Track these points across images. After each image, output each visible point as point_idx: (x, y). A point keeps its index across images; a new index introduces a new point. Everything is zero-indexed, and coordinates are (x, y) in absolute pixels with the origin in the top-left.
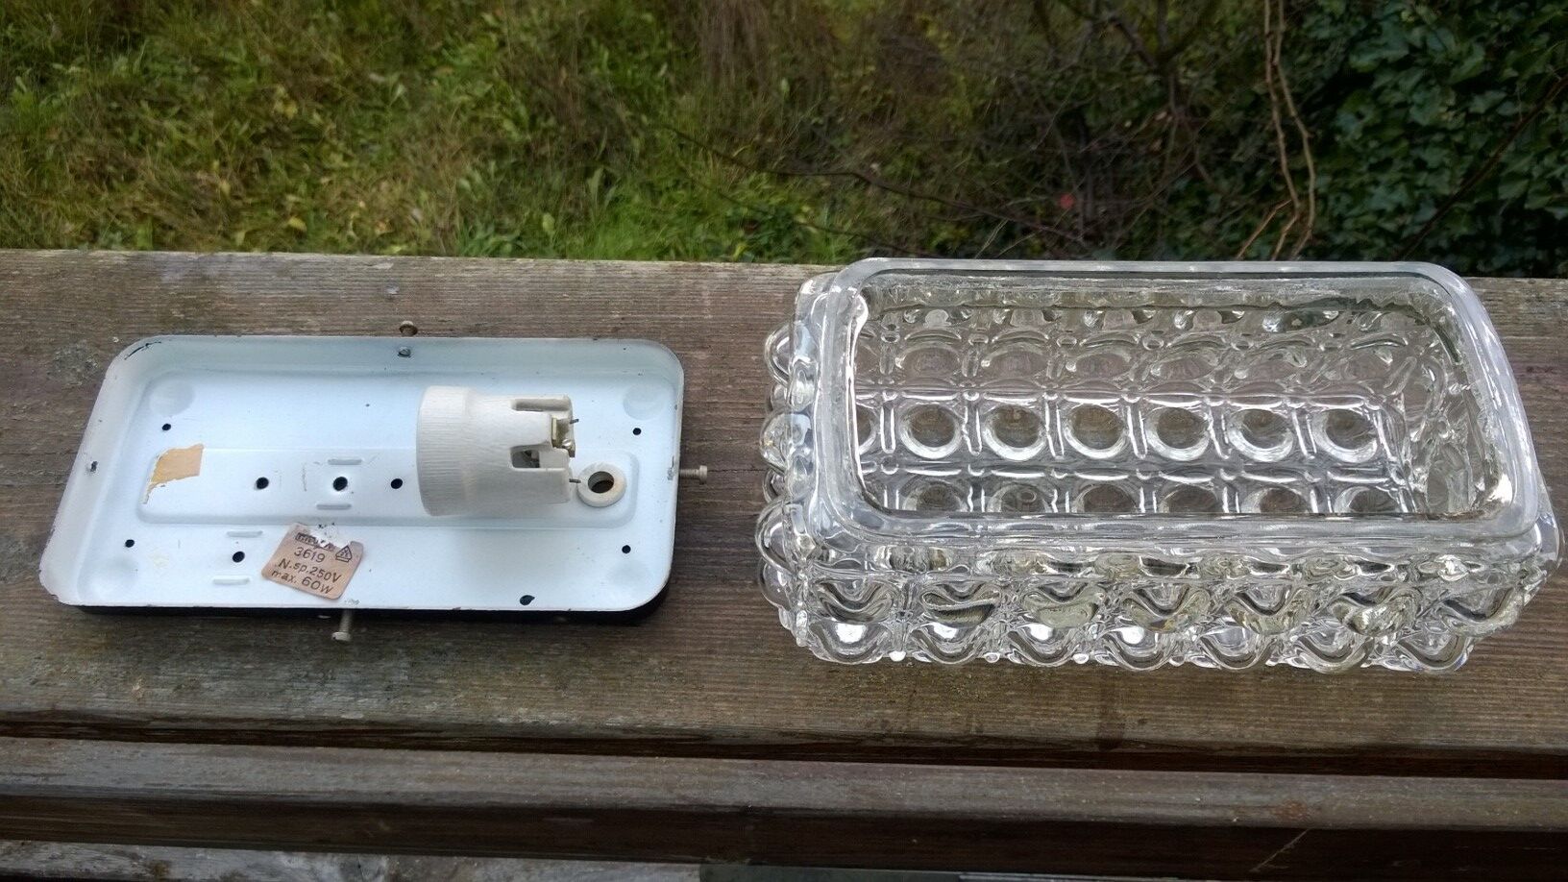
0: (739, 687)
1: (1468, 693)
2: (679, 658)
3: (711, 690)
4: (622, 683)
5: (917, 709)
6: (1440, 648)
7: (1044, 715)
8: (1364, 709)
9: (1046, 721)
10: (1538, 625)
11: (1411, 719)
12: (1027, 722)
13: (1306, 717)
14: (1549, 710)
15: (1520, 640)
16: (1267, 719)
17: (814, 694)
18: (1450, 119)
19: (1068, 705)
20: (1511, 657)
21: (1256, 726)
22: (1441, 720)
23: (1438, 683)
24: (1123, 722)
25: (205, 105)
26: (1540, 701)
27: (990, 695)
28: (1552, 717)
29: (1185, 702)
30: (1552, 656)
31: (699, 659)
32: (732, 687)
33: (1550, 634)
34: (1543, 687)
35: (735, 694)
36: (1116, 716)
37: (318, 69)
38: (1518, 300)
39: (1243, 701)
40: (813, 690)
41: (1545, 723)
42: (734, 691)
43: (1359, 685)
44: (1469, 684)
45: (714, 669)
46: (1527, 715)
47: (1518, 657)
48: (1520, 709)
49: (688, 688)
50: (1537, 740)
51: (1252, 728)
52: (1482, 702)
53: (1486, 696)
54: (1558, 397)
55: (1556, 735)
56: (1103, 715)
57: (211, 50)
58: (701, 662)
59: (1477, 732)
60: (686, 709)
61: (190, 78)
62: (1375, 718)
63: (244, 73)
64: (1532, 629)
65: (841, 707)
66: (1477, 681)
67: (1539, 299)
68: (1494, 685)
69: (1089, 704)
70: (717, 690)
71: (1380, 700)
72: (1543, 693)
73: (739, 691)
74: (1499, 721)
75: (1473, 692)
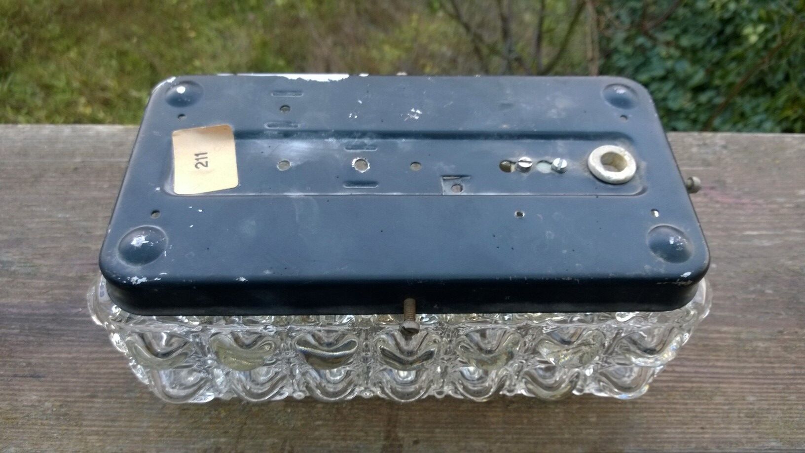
0: (110, 424)
1: (658, 412)
2: (68, 402)
3: (87, 426)
4: (20, 422)
5: (245, 438)
6: (632, 378)
7: (342, 439)
8: (582, 427)
9: (343, 444)
10: (708, 360)
11: (617, 434)
12: (329, 445)
13: (539, 434)
14: (718, 424)
15: (696, 372)
16: (510, 437)
17: (166, 428)
18: (689, 106)
19: (362, 431)
20: (689, 385)
21: (502, 443)
22: (639, 433)
23: (637, 406)
24: (402, 442)
25: (42, 108)
26: (710, 417)
27: (302, 425)
28: (720, 428)
29: (450, 426)
30: (719, 383)
31: (83, 402)
32: (103, 424)
33: (716, 367)
34: (713, 406)
35: (105, 429)
36: (396, 439)
37: (104, 89)
38: (691, 145)
39: (493, 423)
40: (166, 425)
41: (715, 433)
42: (105, 426)
43: (579, 408)
44: (659, 406)
45: (93, 410)
46: (702, 428)
47: (694, 385)
48: (696, 424)
49: (70, 425)
50: (709, 447)
51: (498, 444)
52: (669, 419)
53: (671, 414)
54: (718, 206)
55: (723, 442)
56: (387, 438)
57: (47, 79)
58: (85, 405)
59: (665, 442)
60: (65, 442)
61: (34, 94)
62: (590, 434)
63: (64, 91)
64: (705, 364)
65: (186, 437)
66: (664, 403)
67: (705, 144)
68: (678, 406)
69: (378, 429)
70: (91, 426)
71: (593, 420)
72: (712, 411)
73: (108, 426)
74: (681, 433)
75: (662, 412)
